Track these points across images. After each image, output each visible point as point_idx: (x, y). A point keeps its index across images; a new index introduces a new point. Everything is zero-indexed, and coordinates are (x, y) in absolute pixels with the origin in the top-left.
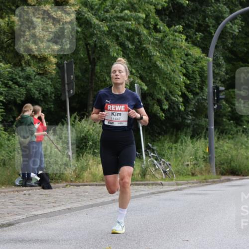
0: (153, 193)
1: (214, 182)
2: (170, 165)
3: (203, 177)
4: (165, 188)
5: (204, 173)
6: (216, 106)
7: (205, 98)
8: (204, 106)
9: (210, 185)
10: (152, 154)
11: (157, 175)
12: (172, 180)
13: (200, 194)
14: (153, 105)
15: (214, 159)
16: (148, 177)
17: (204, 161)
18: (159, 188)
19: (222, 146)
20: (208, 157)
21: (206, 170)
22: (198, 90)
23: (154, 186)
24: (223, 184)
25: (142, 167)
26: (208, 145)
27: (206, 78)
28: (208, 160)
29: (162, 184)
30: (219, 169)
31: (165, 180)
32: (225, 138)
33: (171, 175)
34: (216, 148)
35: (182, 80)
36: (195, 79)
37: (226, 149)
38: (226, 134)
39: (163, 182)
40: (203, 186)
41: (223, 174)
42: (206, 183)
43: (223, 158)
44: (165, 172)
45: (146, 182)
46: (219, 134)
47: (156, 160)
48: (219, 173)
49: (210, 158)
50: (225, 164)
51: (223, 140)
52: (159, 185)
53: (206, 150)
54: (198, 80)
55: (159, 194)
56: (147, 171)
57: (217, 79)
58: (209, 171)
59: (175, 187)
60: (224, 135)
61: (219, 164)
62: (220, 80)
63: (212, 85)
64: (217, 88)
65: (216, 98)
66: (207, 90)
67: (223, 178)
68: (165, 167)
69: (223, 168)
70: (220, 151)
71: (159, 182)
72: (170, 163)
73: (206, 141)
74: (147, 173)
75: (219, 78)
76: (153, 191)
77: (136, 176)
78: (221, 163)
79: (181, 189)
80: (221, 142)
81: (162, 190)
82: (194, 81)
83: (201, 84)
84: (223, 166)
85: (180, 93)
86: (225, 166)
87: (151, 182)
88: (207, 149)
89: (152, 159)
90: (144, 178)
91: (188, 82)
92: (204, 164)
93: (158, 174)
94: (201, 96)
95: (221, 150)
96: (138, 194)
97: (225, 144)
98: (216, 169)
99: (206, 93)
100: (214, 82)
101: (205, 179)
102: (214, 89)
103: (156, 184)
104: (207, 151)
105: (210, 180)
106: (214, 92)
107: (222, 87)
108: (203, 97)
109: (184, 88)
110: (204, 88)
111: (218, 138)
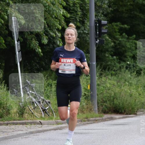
0: (32, 133)
1: (96, 121)
2: (49, 102)
3: (85, 116)
4: (44, 127)
5: (85, 111)
6: (98, 41)
7: (87, 32)
8: (86, 41)
9: (91, 123)
10: (30, 92)
11: (36, 114)
12: (52, 119)
13: (81, 133)
14: (32, 39)
15: (97, 97)
16: (26, 115)
17: (85, 98)
18: (38, 128)
19: (105, 82)
20: (89, 94)
21: (87, 108)
22: (78, 24)
23: (33, 126)
24: (106, 123)
25: (20, 105)
26: (89, 82)
27: (88, 11)
28: (89, 98)
29: (41, 123)
30: (101, 107)
31: (44, 119)
32: (108, 75)
33: (51, 113)
34: (99, 85)
35: (62, 13)
36: (76, 12)
37: (109, 85)
38: (108, 70)
39: (42, 121)
40: (84, 124)
41: (105, 112)
42: (87, 122)
43: (105, 95)
44: (44, 110)
45: (24, 121)
46: (102, 71)
47: (35, 98)
48: (101, 111)
49: (92, 96)
50: (108, 102)
51: (105, 76)
52: (38, 124)
53: (87, 87)
54: (79, 13)
55: (38, 134)
56: (25, 109)
57: (99, 12)
58: (91, 110)
59: (55, 126)
60: (107, 71)
61: (102, 102)
62: (103, 13)
63: (93, 18)
64: (99, 21)
65: (98, 33)
66: (88, 23)
67: (106, 116)
68: (44, 105)
69: (106, 105)
70: (102, 88)
71: (38, 121)
72: (49, 101)
73: (88, 78)
74: (25, 111)
75: (101, 11)
76: (32, 130)
77: (13, 115)
78: (103, 100)
79: (60, 129)
80: (103, 79)
81: (41, 129)
82: (75, 14)
83: (82, 18)
84: (105, 104)
85: (60, 27)
86: (108, 104)
87: (30, 121)
88: (89, 86)
89: (31, 96)
90: (22, 117)
91: (69, 15)
92: (86, 101)
93: (37, 112)
94: (83, 30)
95: (104, 87)
96: (15, 133)
97: (107, 80)
98: (98, 106)
99: (88, 28)
100: (96, 16)
101: (87, 118)
102: (96, 23)
103: (35, 123)
104: (89, 88)
105: (91, 119)
106: (96, 26)
107: (105, 20)
108: (85, 31)
109: (63, 22)
110: (86, 22)
111: (101, 74)
